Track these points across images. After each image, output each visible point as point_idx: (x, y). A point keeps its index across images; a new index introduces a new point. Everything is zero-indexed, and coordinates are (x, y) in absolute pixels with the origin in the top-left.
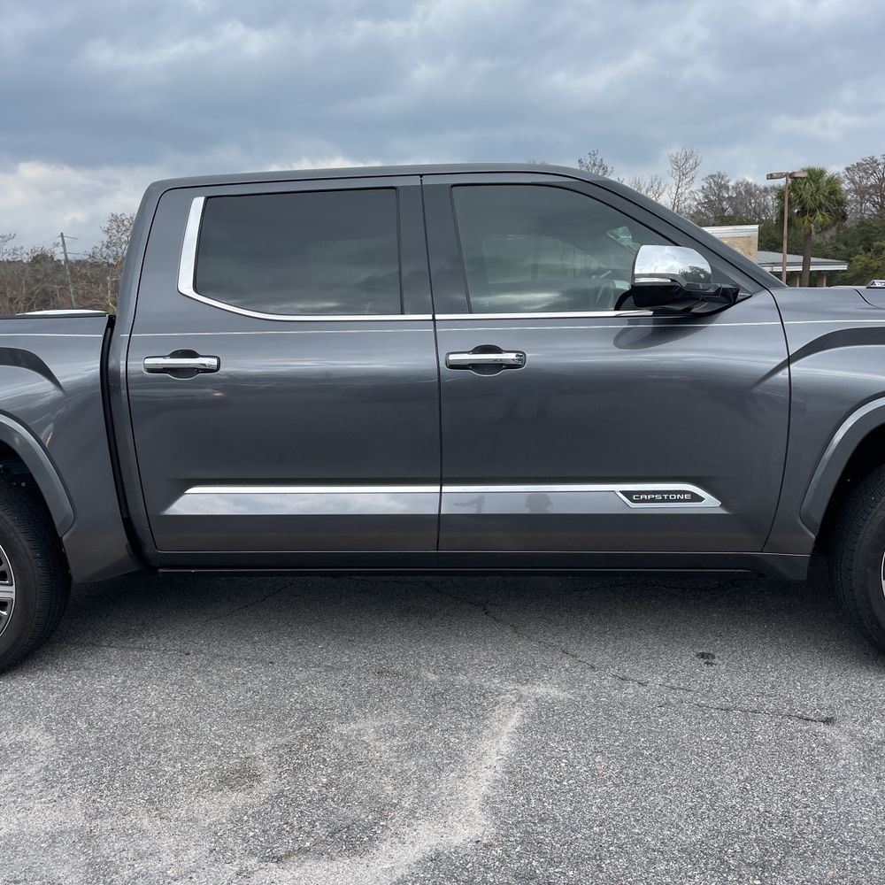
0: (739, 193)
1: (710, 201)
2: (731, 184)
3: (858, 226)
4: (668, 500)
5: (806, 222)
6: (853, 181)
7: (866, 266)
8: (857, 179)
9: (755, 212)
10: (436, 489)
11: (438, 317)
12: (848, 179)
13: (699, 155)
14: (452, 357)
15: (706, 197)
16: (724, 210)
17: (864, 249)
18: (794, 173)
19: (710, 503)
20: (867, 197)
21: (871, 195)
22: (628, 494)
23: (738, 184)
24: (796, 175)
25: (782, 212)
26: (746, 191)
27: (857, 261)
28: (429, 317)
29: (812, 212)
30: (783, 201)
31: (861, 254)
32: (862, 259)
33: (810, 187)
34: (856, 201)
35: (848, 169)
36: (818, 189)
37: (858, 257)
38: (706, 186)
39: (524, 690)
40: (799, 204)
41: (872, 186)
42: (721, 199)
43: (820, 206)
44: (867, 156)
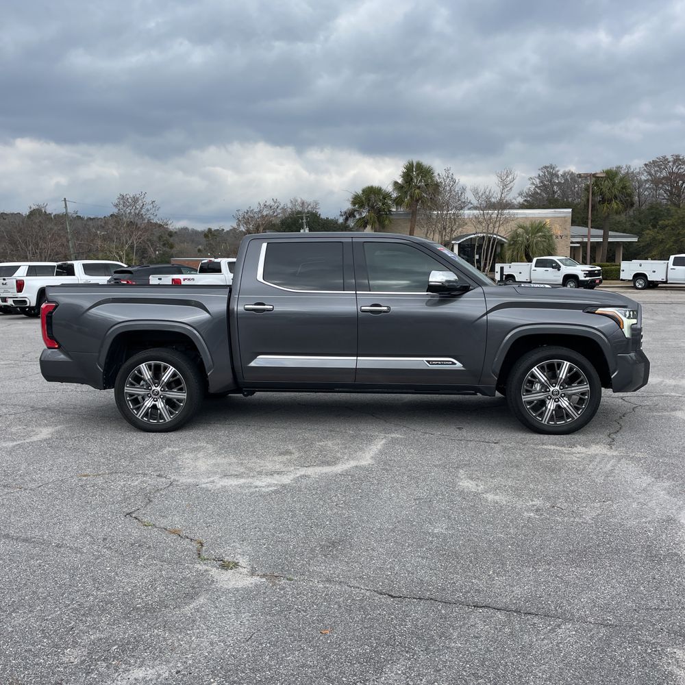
0: (566, 180)
1: (544, 185)
2: (560, 173)
3: (648, 209)
4: (443, 364)
5: (605, 208)
6: (650, 174)
7: (654, 238)
8: (653, 172)
9: (578, 194)
10: (355, 358)
11: (358, 292)
12: (647, 172)
13: (516, 173)
14: (363, 308)
15: (542, 182)
16: (554, 193)
17: (652, 226)
18: (596, 174)
19: (459, 365)
20: (660, 185)
21: (663, 184)
22: (428, 362)
23: (565, 174)
24: (598, 175)
25: (588, 200)
26: (571, 179)
27: (647, 234)
28: (354, 292)
29: (610, 201)
30: (589, 192)
31: (650, 230)
32: (650, 233)
33: (607, 183)
34: (653, 188)
35: (646, 165)
36: (614, 184)
37: (648, 231)
38: (541, 174)
39: (387, 435)
40: (601, 195)
41: (664, 178)
42: (553, 184)
43: (616, 197)
44: (660, 155)
